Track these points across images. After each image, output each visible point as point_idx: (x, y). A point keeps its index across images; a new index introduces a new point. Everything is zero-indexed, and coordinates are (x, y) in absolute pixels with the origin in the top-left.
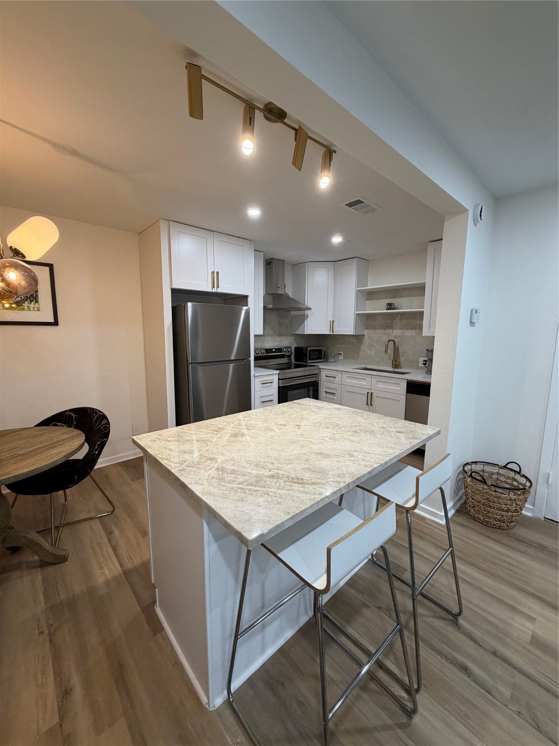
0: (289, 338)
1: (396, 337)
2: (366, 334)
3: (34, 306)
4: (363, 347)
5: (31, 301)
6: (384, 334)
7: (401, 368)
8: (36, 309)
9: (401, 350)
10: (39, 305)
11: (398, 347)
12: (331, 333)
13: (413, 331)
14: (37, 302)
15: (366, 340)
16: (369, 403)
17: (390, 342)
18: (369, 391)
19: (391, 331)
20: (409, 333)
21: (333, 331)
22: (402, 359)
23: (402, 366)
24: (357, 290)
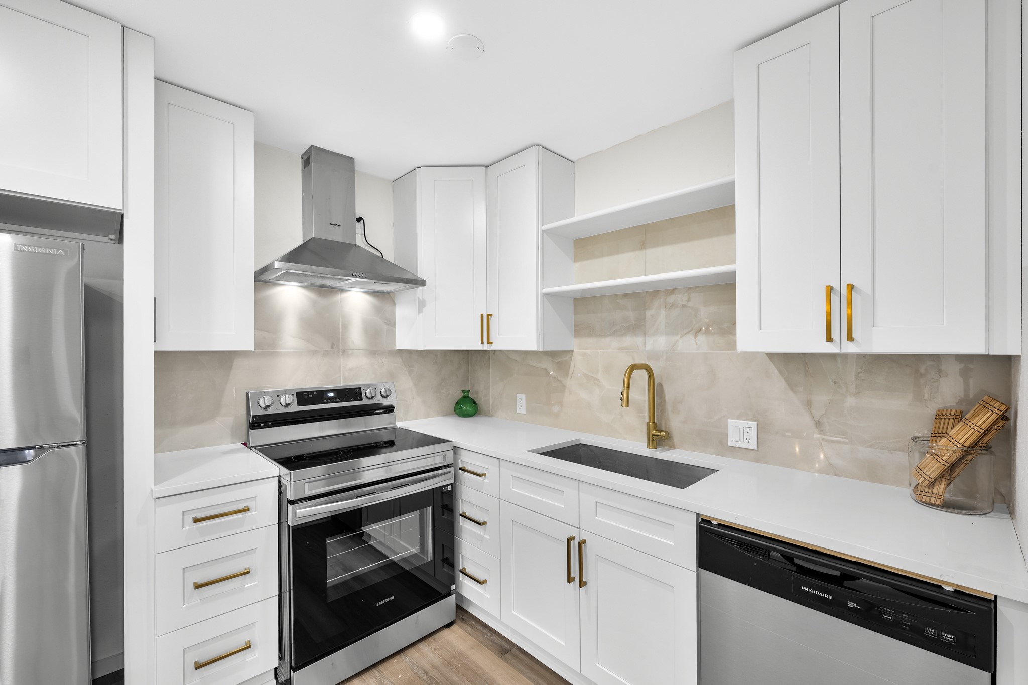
0: (385, 361)
1: (655, 356)
2: (575, 349)
4: (570, 383)
6: (622, 349)
7: (673, 447)
9: (669, 395)
11: (660, 385)
12: (486, 347)
13: (702, 338)
15: (578, 364)
16: (575, 573)
17: (636, 372)
18: (573, 533)
19: (639, 340)
20: (689, 344)
21: (489, 342)
22: (675, 423)
23: (676, 439)
24: (543, 231)
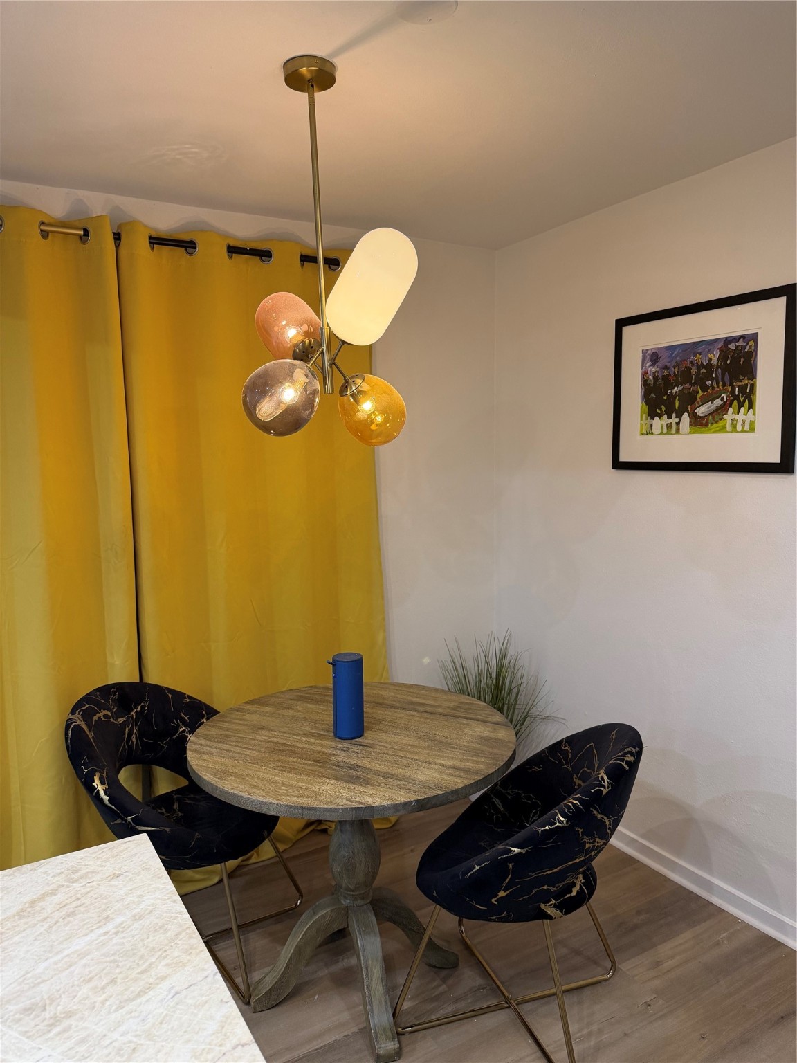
3: (744, 418)
5: (741, 405)
8: (747, 427)
10: (754, 414)
14: (751, 406)
